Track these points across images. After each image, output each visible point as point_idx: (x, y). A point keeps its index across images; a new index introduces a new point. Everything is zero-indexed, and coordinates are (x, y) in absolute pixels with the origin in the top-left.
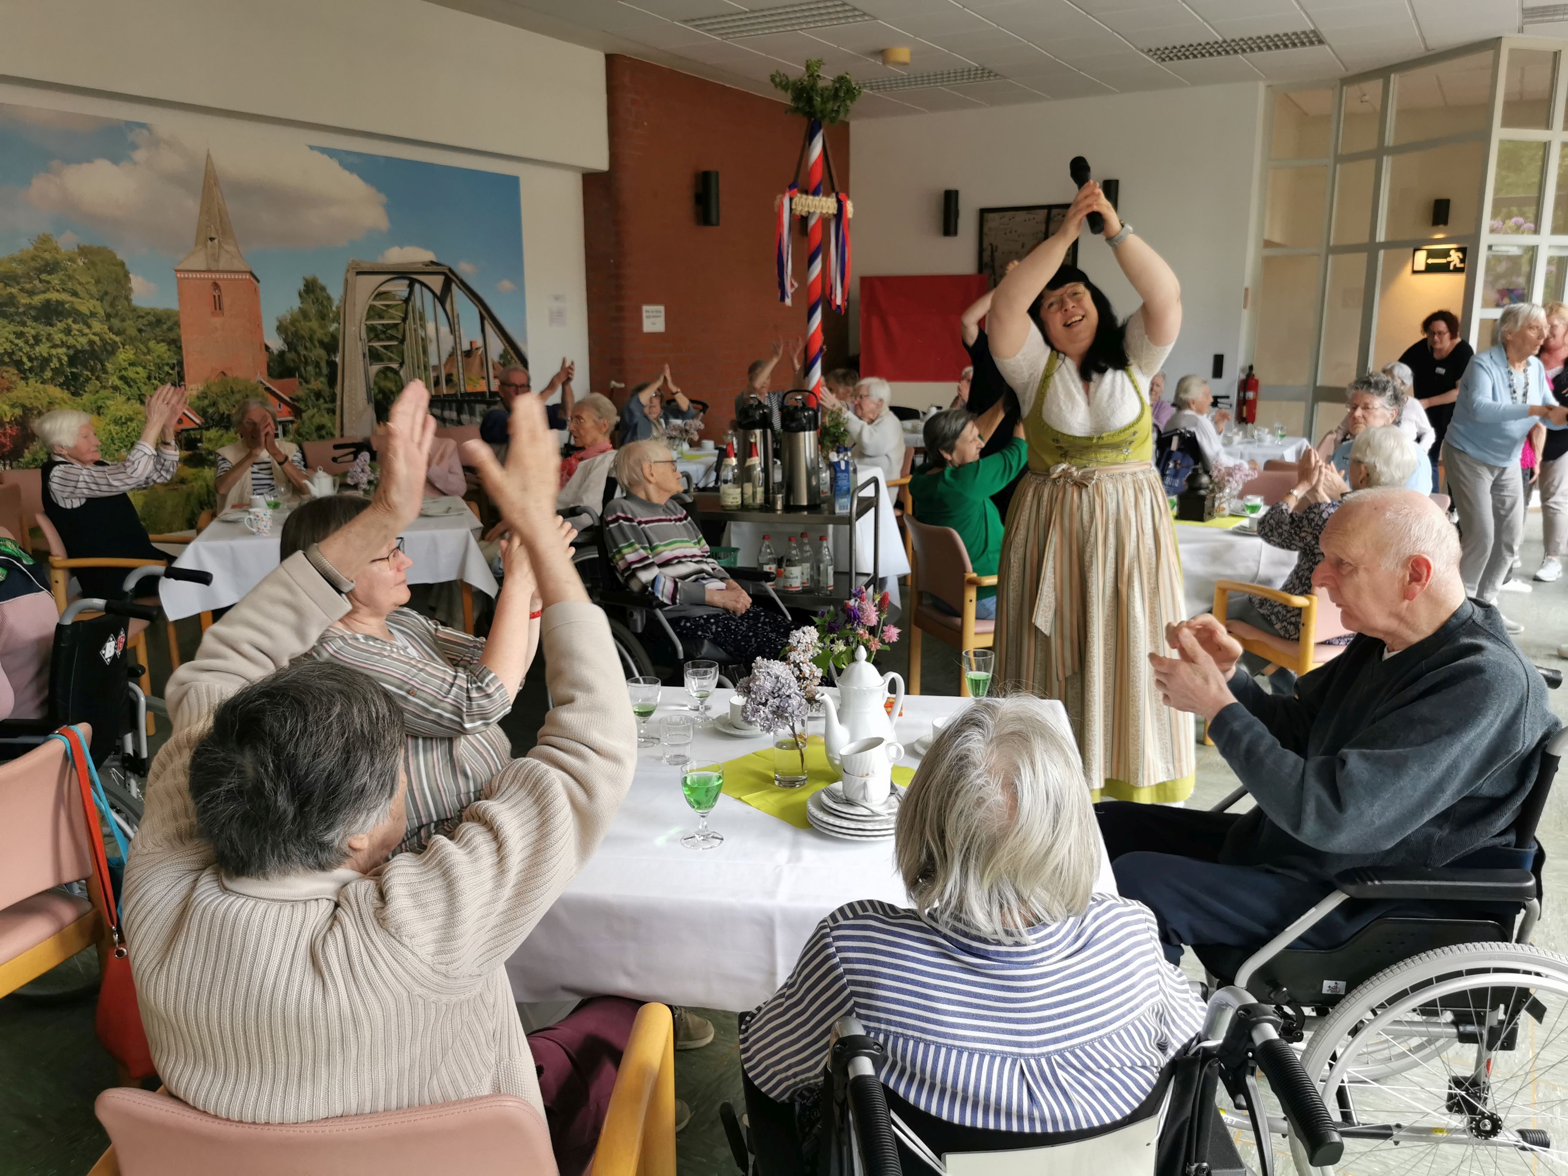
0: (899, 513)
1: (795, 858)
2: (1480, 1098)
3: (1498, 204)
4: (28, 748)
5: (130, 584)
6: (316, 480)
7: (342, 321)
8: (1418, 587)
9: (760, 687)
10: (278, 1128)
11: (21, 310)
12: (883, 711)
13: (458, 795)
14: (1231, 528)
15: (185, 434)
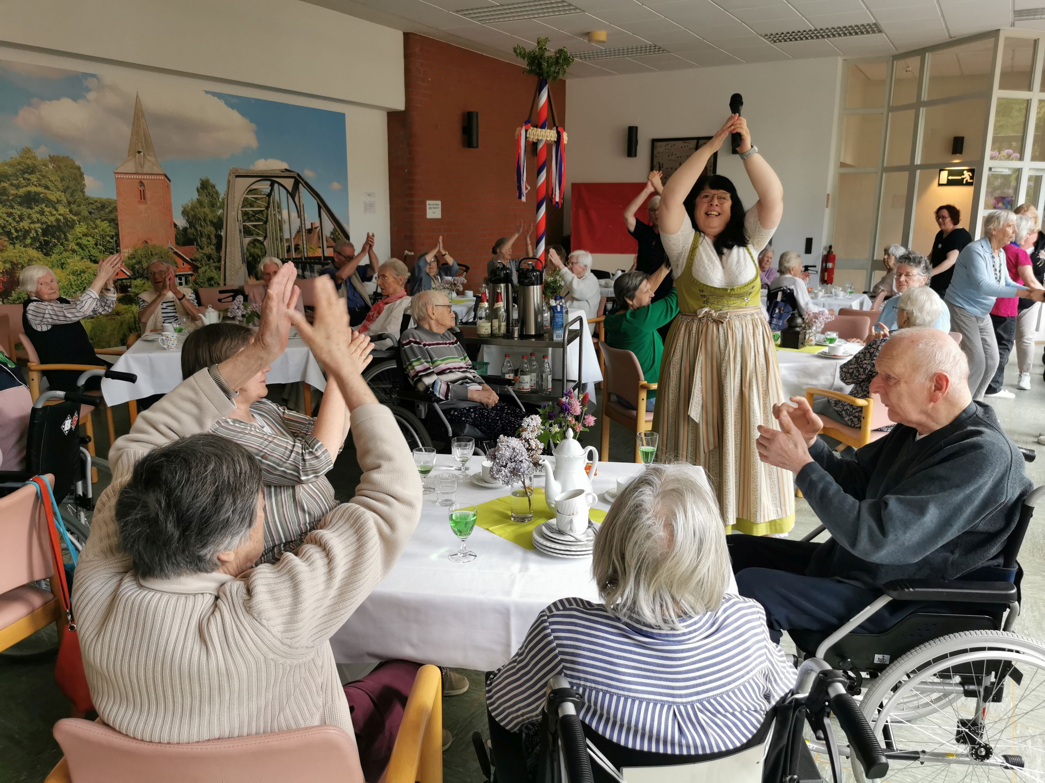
0: (596, 341)
1: (524, 569)
2: (978, 734)
3: (995, 140)
4: (12, 490)
5: (82, 381)
6: (207, 314)
7: (225, 208)
8: (940, 394)
9: (502, 455)
10: (176, 746)
11: (11, 198)
12: (584, 471)
13: (299, 525)
14: (816, 353)
15: (120, 282)
